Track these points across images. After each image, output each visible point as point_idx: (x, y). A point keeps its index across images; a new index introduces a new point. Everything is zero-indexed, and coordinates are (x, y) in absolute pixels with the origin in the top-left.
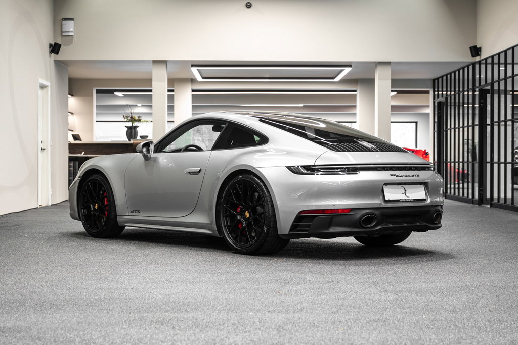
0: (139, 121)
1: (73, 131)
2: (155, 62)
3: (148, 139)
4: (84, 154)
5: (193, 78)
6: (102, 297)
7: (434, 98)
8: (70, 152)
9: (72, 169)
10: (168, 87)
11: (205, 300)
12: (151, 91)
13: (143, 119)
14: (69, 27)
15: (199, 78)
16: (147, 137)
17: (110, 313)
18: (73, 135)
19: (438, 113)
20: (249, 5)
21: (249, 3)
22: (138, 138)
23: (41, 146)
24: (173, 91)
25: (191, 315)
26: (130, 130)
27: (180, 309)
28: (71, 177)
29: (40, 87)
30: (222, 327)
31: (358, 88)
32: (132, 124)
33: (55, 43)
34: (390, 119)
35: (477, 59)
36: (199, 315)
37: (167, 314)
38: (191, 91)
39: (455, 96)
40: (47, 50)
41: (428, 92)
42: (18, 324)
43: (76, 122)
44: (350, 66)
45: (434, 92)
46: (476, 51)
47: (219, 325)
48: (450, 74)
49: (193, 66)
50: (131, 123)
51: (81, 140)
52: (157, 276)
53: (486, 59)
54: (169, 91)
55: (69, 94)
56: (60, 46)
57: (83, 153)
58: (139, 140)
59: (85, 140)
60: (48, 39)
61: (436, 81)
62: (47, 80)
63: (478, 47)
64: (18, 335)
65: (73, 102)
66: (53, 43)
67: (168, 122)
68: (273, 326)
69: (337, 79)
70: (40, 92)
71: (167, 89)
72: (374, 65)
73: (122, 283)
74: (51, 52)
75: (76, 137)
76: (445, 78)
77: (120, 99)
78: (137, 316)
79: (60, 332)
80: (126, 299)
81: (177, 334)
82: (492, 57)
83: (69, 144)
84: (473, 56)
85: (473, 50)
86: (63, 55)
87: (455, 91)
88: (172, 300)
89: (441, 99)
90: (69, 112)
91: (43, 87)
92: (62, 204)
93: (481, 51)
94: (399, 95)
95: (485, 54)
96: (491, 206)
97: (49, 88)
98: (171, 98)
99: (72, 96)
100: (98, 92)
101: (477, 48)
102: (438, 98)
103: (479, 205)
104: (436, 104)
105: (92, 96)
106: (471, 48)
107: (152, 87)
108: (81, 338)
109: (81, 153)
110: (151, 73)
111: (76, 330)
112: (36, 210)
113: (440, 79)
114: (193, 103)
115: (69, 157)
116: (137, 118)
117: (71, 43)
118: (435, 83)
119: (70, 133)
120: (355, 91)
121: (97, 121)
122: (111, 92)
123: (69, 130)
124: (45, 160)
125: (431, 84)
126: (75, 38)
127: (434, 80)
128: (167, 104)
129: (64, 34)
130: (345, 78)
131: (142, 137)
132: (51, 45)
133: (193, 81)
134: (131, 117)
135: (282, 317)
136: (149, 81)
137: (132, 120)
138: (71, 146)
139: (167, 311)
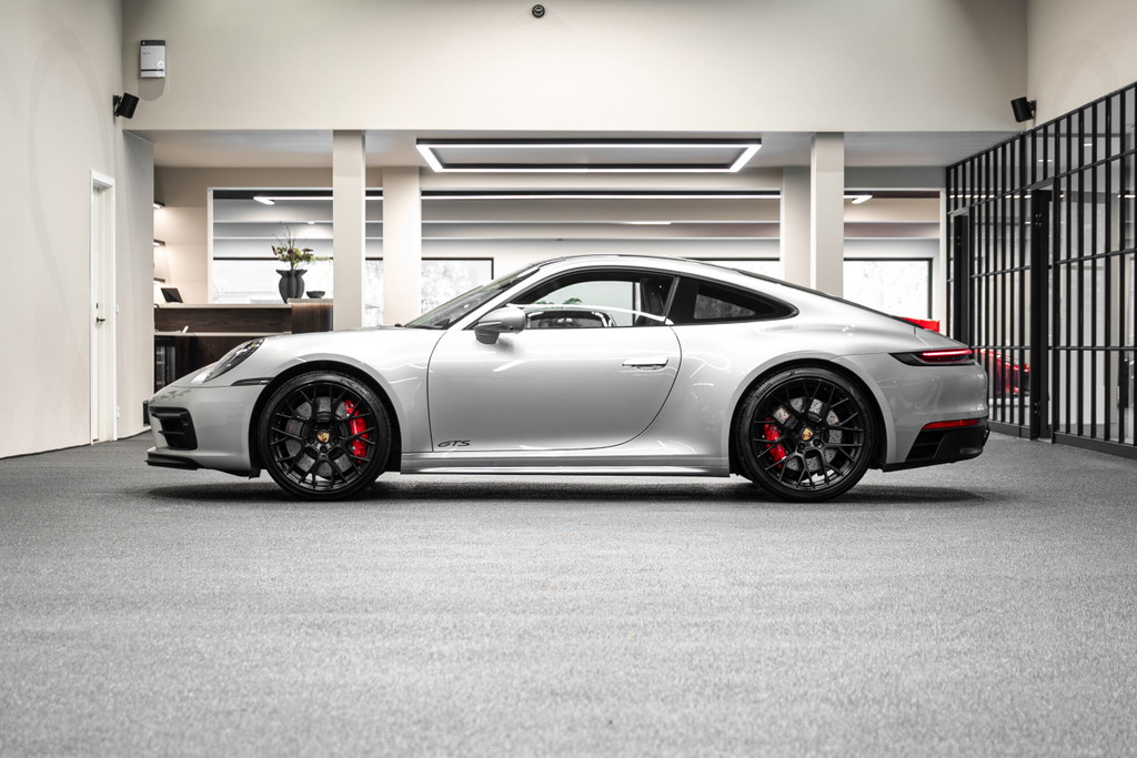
0: (308, 258)
1: (163, 281)
2: (337, 133)
3: (323, 298)
4: (187, 331)
5: (424, 165)
6: (217, 592)
7: (948, 209)
8: (157, 327)
9: (162, 363)
10: (367, 186)
11: (404, 595)
12: (330, 193)
13: (315, 253)
14: (156, 59)
15: (437, 167)
16: (323, 293)
17: (230, 613)
18: (163, 290)
19: (956, 241)
20: (538, 12)
21: (539, 7)
22: (305, 296)
23: (95, 314)
24: (380, 193)
25: (373, 616)
26: (286, 280)
27: (355, 608)
28: (160, 380)
29: (94, 188)
30: (423, 633)
31: (783, 187)
32: (292, 265)
33: (126, 95)
34: (842, 254)
35: (1029, 125)
36: (388, 616)
37: (331, 615)
38: (418, 193)
39: (995, 201)
40: (109, 108)
41: (936, 195)
42: (65, 628)
43: (170, 263)
44: (758, 141)
45: (948, 194)
46: (1024, 109)
47: (420, 629)
48: (979, 156)
49: (420, 141)
50: (289, 263)
51: (181, 301)
52: (322, 560)
53: (1045, 126)
54: (369, 193)
55: (156, 202)
56: (136, 100)
57: (187, 328)
58: (305, 301)
59: (190, 300)
60: (110, 84)
61: (953, 171)
62: (108, 173)
63: (1029, 100)
64: (69, 643)
65: (163, 218)
66: (122, 95)
67: (367, 259)
68: (513, 632)
69: (736, 168)
70: (93, 197)
71: (364, 189)
72: (810, 138)
73: (255, 572)
74: (118, 113)
75: (171, 295)
76: (968, 164)
77: (266, 212)
78: (276, 618)
79: (139, 638)
80: (258, 594)
81: (342, 642)
82: (1057, 122)
83: (155, 309)
84: (1019, 119)
85: (1018, 107)
86: (142, 120)
87: (995, 192)
88: (343, 594)
89: (962, 211)
90: (155, 241)
91: (99, 188)
92: (141, 438)
93: (1035, 109)
94: (876, 200)
95: (1044, 115)
96: (1054, 442)
97: (113, 190)
98: (375, 209)
99: (163, 205)
100: (217, 195)
101: (1027, 103)
102: (956, 208)
103: (1032, 439)
104: (952, 221)
105: (206, 205)
106: (1013, 102)
107: (331, 186)
108: (177, 645)
109: (182, 330)
110: (330, 156)
111: (169, 635)
112: (87, 449)
113: (960, 167)
114: (423, 219)
115: (156, 336)
116: (302, 253)
117: (160, 92)
118: (951, 174)
119: (158, 286)
120: (778, 193)
121: (215, 259)
122: (248, 195)
123: (155, 279)
124: (104, 345)
125: (942, 177)
126: (168, 82)
127: (948, 169)
128: (364, 222)
129: (144, 74)
130: (752, 165)
131: (311, 295)
132: (116, 99)
133: (423, 171)
134: (290, 252)
135: (532, 619)
136: (327, 173)
137: (292, 256)
138: (159, 313)
139: (331, 611)
